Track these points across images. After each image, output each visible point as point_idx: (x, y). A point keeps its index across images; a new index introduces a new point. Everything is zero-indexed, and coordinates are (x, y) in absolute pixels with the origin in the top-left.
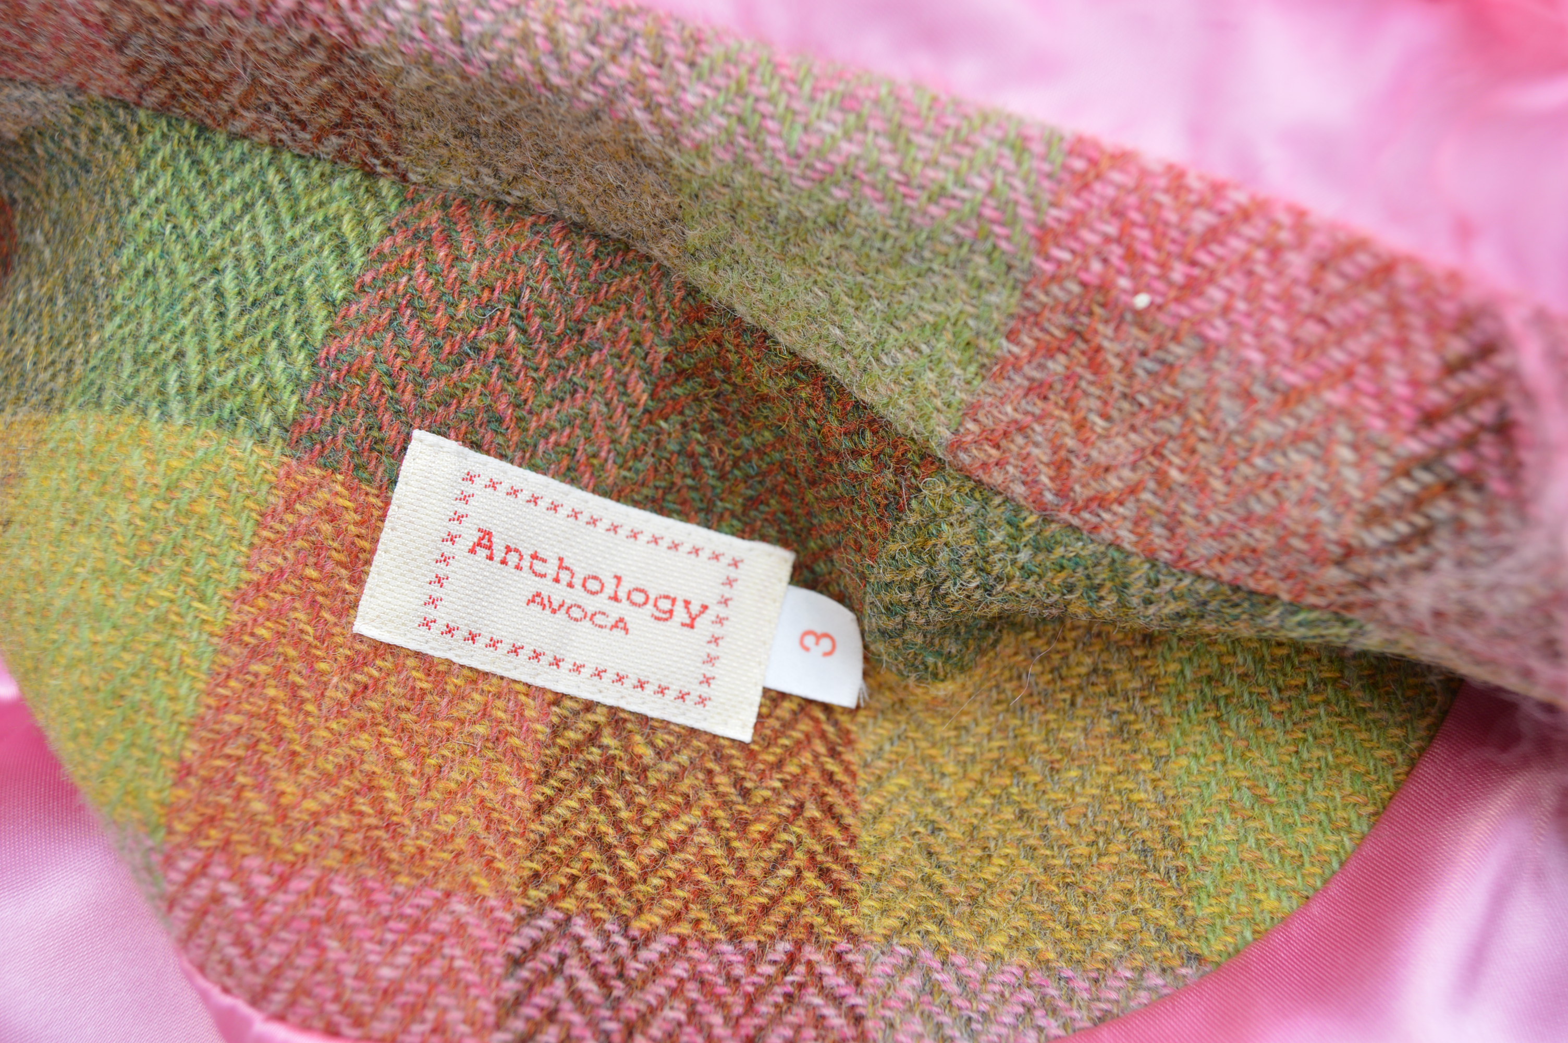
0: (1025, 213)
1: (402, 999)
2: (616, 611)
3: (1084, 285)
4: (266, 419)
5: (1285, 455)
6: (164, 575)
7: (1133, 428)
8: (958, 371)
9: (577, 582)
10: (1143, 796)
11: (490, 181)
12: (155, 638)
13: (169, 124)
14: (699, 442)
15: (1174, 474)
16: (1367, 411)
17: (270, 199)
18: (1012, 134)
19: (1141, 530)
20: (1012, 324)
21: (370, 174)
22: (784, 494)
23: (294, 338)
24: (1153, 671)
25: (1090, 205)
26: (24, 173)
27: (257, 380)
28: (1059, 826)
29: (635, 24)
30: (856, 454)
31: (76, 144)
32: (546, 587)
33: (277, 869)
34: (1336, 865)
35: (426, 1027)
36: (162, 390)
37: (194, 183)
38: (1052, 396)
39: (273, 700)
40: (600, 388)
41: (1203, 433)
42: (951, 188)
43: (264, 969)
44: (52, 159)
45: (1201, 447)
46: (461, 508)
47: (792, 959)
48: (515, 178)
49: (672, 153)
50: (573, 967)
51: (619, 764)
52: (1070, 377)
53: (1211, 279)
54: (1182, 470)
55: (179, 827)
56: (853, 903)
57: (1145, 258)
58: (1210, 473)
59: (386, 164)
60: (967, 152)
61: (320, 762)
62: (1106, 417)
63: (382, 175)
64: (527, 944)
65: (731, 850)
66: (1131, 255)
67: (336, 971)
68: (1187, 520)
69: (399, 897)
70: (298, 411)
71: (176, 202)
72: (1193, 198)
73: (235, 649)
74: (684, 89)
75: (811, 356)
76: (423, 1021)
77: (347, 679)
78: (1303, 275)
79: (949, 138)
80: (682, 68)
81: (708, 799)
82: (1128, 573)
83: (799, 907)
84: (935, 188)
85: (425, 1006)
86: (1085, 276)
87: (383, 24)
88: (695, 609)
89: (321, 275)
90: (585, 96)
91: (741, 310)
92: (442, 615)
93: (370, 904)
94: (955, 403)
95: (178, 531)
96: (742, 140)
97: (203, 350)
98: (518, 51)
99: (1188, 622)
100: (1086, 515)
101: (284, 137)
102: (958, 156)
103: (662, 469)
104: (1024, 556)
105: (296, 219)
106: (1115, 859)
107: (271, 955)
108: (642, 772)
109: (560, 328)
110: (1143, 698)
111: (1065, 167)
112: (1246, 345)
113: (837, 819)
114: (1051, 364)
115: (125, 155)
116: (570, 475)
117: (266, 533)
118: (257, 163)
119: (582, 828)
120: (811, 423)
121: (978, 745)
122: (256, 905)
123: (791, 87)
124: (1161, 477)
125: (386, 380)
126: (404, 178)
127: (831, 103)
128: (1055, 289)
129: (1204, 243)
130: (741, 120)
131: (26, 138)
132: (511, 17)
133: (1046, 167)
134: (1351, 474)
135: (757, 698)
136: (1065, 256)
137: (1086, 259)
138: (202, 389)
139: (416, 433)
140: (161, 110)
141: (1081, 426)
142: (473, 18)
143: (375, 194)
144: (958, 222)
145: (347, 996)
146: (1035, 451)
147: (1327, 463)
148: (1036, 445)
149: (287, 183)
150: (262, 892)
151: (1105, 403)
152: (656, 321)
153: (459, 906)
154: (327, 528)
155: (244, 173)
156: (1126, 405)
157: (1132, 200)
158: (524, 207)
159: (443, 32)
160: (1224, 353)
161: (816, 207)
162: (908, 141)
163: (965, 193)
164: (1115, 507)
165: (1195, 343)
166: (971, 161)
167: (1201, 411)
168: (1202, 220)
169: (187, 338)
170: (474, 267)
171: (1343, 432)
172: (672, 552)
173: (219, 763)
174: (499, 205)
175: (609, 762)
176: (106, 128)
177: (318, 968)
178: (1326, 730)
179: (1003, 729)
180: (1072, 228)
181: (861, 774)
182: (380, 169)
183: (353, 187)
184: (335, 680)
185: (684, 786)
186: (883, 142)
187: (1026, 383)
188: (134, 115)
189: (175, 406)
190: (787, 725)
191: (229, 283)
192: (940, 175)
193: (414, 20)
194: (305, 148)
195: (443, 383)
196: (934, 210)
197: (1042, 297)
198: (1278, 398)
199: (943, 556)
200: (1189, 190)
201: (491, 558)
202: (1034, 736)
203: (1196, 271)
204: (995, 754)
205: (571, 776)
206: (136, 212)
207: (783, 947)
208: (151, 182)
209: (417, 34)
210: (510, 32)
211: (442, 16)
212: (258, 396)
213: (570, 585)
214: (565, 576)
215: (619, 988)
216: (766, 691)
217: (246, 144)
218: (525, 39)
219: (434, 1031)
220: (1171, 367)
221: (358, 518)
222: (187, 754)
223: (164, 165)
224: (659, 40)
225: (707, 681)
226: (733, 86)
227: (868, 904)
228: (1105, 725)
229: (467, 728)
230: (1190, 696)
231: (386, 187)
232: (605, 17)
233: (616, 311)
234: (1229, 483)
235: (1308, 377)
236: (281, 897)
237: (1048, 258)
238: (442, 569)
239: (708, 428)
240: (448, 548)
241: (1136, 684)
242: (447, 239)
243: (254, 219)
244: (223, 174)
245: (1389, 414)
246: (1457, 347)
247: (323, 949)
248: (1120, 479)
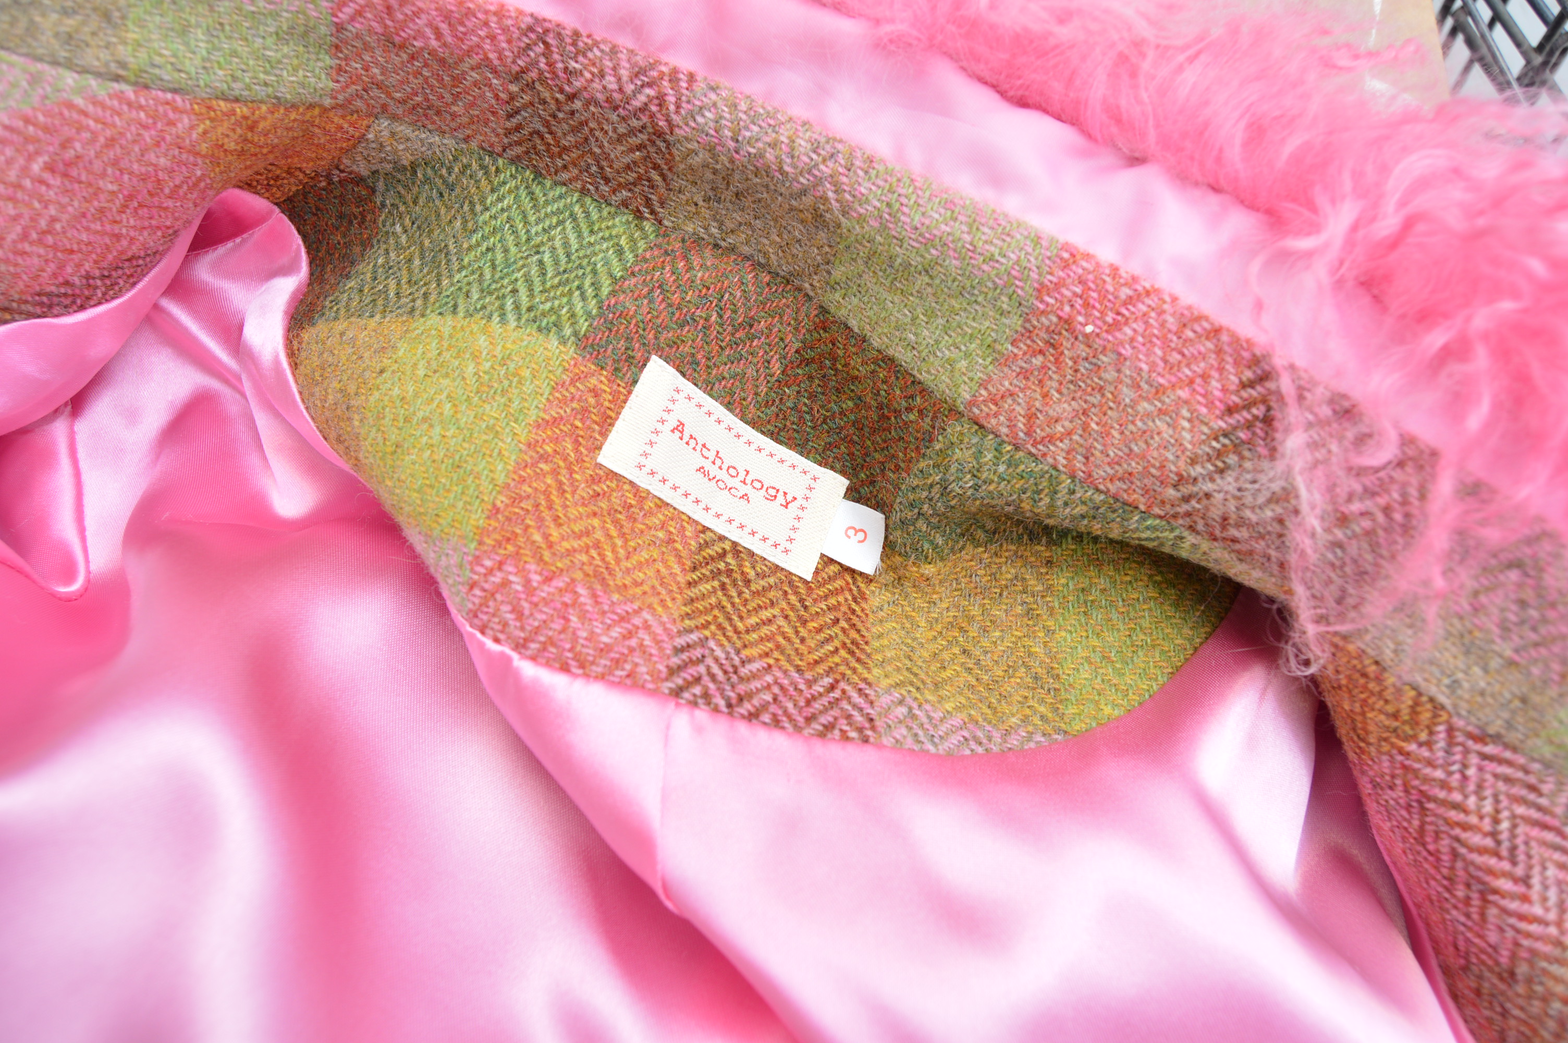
0: (1034, 275)
1: (613, 655)
2: (744, 489)
3: (1060, 318)
4: (568, 331)
5: (1154, 421)
6: (495, 404)
7: (1073, 399)
8: (981, 361)
9: (725, 467)
10: (1037, 650)
11: (714, 231)
12: (485, 437)
13: (517, 169)
14: (805, 404)
15: (1093, 425)
16: (1199, 402)
17: (575, 219)
18: (1033, 235)
19: (1070, 457)
20: (1015, 336)
21: (638, 215)
22: (852, 442)
23: (590, 292)
24: (1051, 582)
25: (1069, 276)
26: (400, 188)
27: (565, 310)
28: (987, 661)
29: (839, 146)
30: (909, 409)
31: (450, 174)
32: (708, 465)
33: (545, 573)
34: (1147, 696)
35: (623, 673)
36: (502, 307)
37: (527, 204)
38: (1032, 379)
39: (549, 486)
40: (755, 360)
41: (1111, 404)
42: (997, 257)
43: (529, 628)
44: (427, 180)
45: (1109, 412)
46: (671, 406)
47: (832, 688)
48: (732, 231)
49: (843, 220)
50: (709, 661)
51: (734, 575)
52: (1044, 367)
53: (1126, 323)
54: (1097, 424)
55: (489, 541)
56: (869, 669)
57: (1094, 307)
58: (1112, 427)
59: (652, 212)
60: (1008, 239)
61: (573, 526)
62: (1059, 392)
63: (647, 219)
64: (684, 644)
65: (797, 632)
66: (1086, 305)
67: (574, 633)
68: (1097, 453)
69: (613, 603)
70: (587, 330)
71: (514, 212)
72: (1122, 281)
73: (531, 453)
74: (860, 184)
75: (891, 352)
76: (623, 669)
77: (589, 487)
78: (1174, 328)
79: (1000, 230)
80: (861, 173)
81: (784, 604)
82: (1060, 484)
83: (837, 665)
84: (989, 255)
85: (625, 661)
86: (1061, 313)
87: (693, 124)
88: (789, 498)
89: (607, 263)
90: (802, 180)
91: (853, 323)
92: (650, 464)
93: (597, 603)
94: (976, 378)
95: (506, 383)
96: (887, 216)
97: (531, 290)
98: (769, 150)
99: (1085, 522)
100: (1041, 447)
101: (591, 187)
102: (1004, 241)
103: (781, 416)
104: (1002, 468)
105: (592, 232)
106: (1018, 680)
107: (535, 619)
108: (748, 582)
109: (740, 320)
110: (1043, 597)
111: (1057, 256)
112: (1140, 360)
113: (858, 631)
114: (1034, 360)
115: (484, 183)
116: (729, 406)
117: (557, 395)
118: (569, 200)
119: (713, 600)
120: (883, 393)
121: (941, 613)
122: (529, 590)
123: (920, 192)
124: (1085, 427)
125: (641, 325)
126: (660, 222)
127: (940, 203)
128: (1043, 319)
129: (1125, 304)
130: (889, 205)
131: (414, 167)
132: (770, 131)
133: (1049, 254)
134: (1187, 436)
135: (816, 559)
136: (1051, 301)
137: (1062, 303)
138: (530, 309)
139: (654, 358)
140: (514, 161)
141: (1045, 395)
142: (747, 128)
143: (642, 229)
144: (997, 275)
145: (578, 648)
146: (1018, 408)
147: (1174, 428)
148: (1019, 404)
149: (587, 214)
150: (535, 584)
151: (1061, 384)
152: (796, 329)
153: (646, 615)
154: (592, 401)
155: (561, 204)
156: (1072, 387)
157: (1091, 277)
158: (732, 249)
159: (728, 133)
160: (1128, 363)
161: (919, 259)
162: (978, 229)
163: (1003, 260)
164: (1058, 443)
165: (1114, 356)
166: (1009, 244)
167: (1112, 393)
168: (1125, 292)
169: (519, 283)
170: (699, 275)
171: (1185, 412)
172: (780, 465)
173: (517, 510)
174: (716, 246)
175: (729, 572)
176: (475, 166)
177: (563, 631)
178: (1148, 625)
179: (957, 607)
180: (1058, 286)
181: (871, 615)
182: (647, 215)
183: (628, 222)
184: (583, 485)
185: (771, 594)
186: (965, 228)
187: (1018, 370)
188: (495, 161)
189: (511, 317)
190: (831, 579)
191: (547, 257)
192: (993, 249)
193: (712, 124)
194: (603, 197)
195: (670, 335)
196: (985, 267)
197: (1036, 323)
198: (1153, 390)
199: (953, 469)
200: (1121, 277)
201: (681, 438)
202: (975, 611)
203: (1119, 318)
204: (951, 619)
205: (708, 573)
206: (487, 215)
207: (828, 681)
208: (500, 200)
209: (712, 132)
210: (768, 139)
211: (729, 124)
212: (565, 318)
213: (720, 468)
214: (718, 462)
215: (734, 678)
216: (823, 556)
217: (564, 189)
218: (773, 145)
219: (628, 676)
220: (1099, 367)
221: (610, 398)
222: (499, 503)
223: (510, 192)
224: (851, 155)
225: (791, 540)
226: (887, 187)
227: (876, 671)
228: (1019, 609)
229: (653, 532)
230: (1071, 598)
231: (647, 226)
232: (823, 140)
233: (773, 318)
234: (1122, 433)
235: (1169, 382)
236: (546, 588)
237: (1042, 301)
238: (654, 438)
239: (812, 396)
240: (659, 426)
241: (1040, 588)
242: (685, 257)
243: (564, 229)
244: (547, 203)
245: (1210, 405)
246: (1248, 375)
247: (567, 620)
248: (1063, 427)
